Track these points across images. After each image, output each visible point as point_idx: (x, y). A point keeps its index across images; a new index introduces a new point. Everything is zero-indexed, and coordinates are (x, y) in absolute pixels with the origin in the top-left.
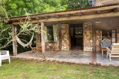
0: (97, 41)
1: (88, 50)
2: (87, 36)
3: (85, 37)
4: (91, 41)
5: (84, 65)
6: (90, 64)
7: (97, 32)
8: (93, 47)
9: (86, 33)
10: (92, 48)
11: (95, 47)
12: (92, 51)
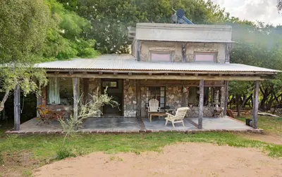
0: (143, 102)
1: (130, 116)
2: (129, 95)
3: (126, 96)
4: (135, 102)
5: (133, 133)
6: (140, 132)
7: (142, 89)
8: (136, 110)
9: (127, 90)
10: (135, 112)
11: (139, 110)
12: (135, 116)
